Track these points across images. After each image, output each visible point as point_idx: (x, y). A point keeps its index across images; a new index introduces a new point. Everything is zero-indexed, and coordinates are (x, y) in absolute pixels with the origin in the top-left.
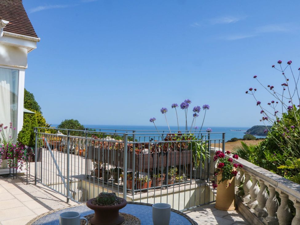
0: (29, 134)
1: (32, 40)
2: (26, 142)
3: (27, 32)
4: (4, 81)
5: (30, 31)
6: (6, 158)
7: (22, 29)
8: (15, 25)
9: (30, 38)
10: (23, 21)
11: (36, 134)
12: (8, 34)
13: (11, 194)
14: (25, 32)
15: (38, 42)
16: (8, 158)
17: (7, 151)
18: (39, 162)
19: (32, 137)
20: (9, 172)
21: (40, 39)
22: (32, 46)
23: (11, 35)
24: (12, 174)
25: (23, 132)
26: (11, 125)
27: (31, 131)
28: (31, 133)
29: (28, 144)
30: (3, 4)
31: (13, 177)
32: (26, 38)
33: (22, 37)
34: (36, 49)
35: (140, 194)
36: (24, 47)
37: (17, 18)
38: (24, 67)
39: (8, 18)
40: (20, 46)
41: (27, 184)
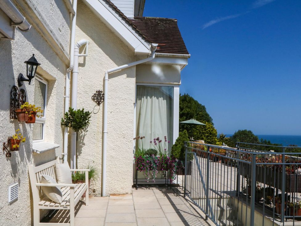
0: (180, 147)
1: (183, 57)
2: (177, 155)
3: (179, 50)
4: (161, 97)
5: (182, 49)
6: (161, 170)
7: (174, 49)
8: (168, 45)
9: (181, 56)
10: (176, 41)
11: (186, 147)
12: (161, 55)
13: (159, 204)
14: (177, 51)
15: (189, 58)
16: (163, 169)
17: (162, 163)
18: (189, 176)
19: (183, 150)
20: (165, 182)
21: (190, 55)
22: (184, 63)
23: (164, 55)
24: (167, 184)
25: (176, 145)
26: (165, 139)
27: (182, 145)
28: (182, 147)
29: (178, 157)
30: (160, 28)
31: (168, 187)
32: (177, 56)
33: (174, 55)
34: (187, 65)
35: (294, 221)
36: (177, 65)
37: (171, 39)
38: (177, 83)
39: (163, 40)
40: (173, 64)
41: (177, 196)
